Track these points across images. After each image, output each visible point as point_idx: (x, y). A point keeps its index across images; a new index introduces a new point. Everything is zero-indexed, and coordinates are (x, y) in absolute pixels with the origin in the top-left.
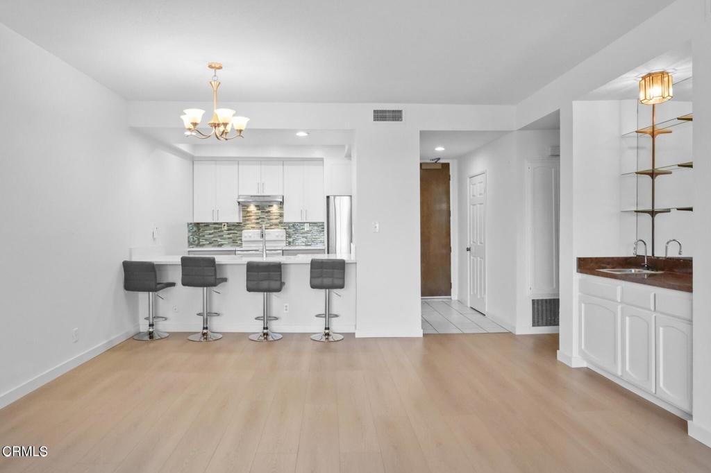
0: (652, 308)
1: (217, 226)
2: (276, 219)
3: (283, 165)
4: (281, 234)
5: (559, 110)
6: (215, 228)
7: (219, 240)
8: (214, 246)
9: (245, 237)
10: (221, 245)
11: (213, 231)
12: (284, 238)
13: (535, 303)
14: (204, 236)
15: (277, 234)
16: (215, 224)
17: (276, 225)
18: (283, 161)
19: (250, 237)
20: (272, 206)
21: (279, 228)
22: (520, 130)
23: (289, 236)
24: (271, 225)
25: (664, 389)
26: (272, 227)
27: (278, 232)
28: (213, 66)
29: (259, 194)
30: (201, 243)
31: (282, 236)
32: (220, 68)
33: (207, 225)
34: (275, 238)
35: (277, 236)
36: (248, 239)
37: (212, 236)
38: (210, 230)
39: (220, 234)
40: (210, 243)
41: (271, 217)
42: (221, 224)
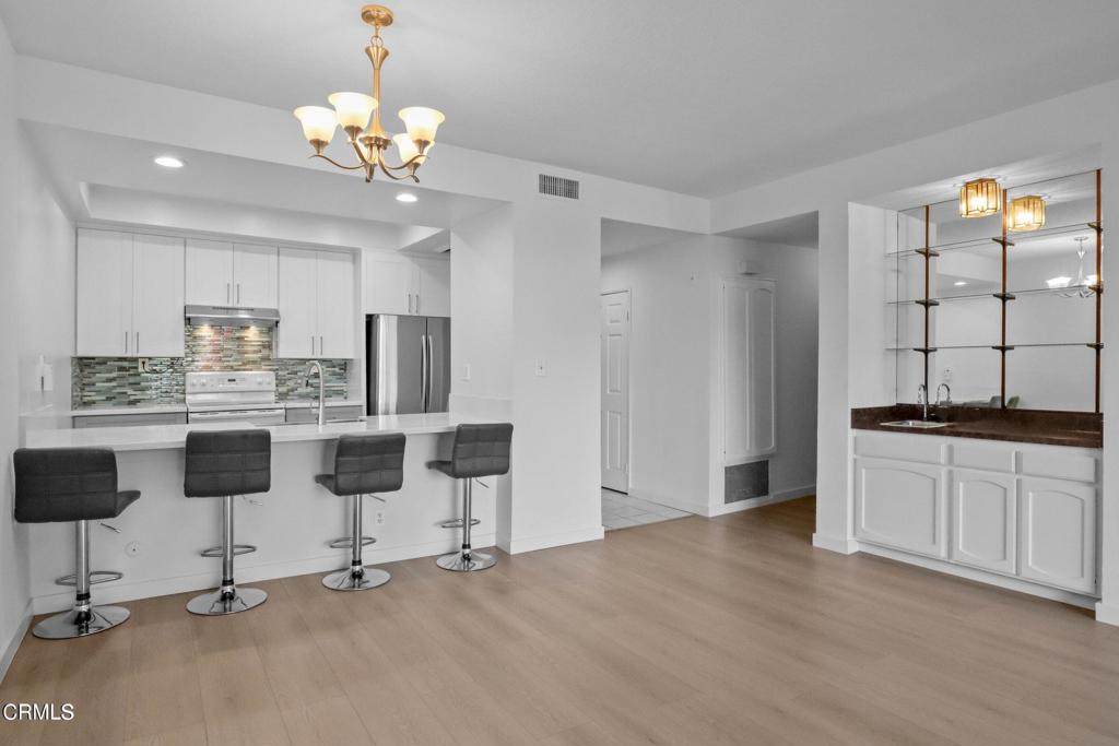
0: (1013, 469)
1: (126, 364)
2: (255, 352)
3: (279, 255)
4: (268, 380)
5: (817, 213)
6: (121, 369)
7: (130, 392)
8: (120, 404)
9: (193, 385)
10: (133, 403)
11: (115, 374)
12: (273, 387)
13: (728, 470)
14: (94, 384)
15: (259, 380)
16: (120, 359)
17: (254, 362)
18: (279, 247)
19: (204, 385)
20: (248, 328)
21: (259, 369)
22: (716, 234)
23: (280, 382)
24: (244, 364)
25: (1035, 568)
26: (247, 367)
27: (261, 376)
28: (374, 14)
29: (230, 305)
30: (86, 399)
31: (269, 384)
32: (387, 21)
33: (104, 361)
34: (255, 387)
35: (260, 384)
36: (198, 389)
37: (114, 384)
38: (111, 371)
39: (132, 380)
40: (109, 399)
41: (246, 348)
42: (135, 360)
